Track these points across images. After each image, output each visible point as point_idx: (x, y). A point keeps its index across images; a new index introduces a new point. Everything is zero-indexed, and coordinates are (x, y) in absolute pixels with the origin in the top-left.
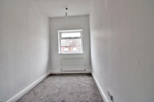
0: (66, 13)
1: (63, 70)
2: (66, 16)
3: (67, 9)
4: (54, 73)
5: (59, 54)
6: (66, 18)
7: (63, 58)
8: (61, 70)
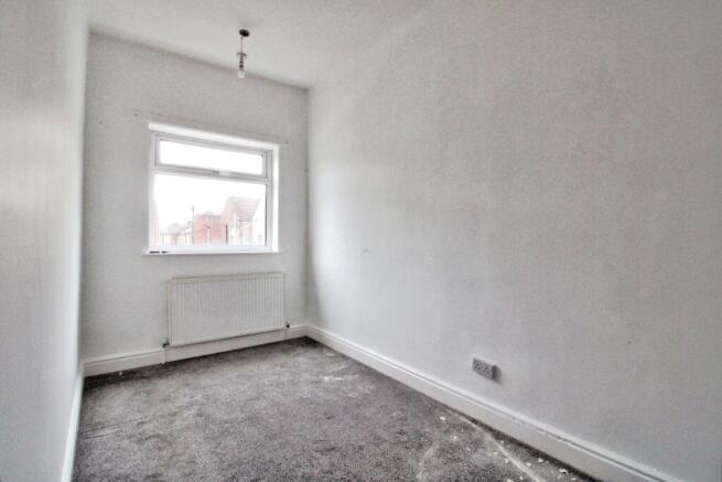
0: (242, 55)
1: (173, 343)
2: (241, 66)
3: (244, 33)
4: (121, 367)
5: (145, 256)
6: (241, 75)
7: (174, 279)
8: (165, 345)
